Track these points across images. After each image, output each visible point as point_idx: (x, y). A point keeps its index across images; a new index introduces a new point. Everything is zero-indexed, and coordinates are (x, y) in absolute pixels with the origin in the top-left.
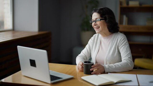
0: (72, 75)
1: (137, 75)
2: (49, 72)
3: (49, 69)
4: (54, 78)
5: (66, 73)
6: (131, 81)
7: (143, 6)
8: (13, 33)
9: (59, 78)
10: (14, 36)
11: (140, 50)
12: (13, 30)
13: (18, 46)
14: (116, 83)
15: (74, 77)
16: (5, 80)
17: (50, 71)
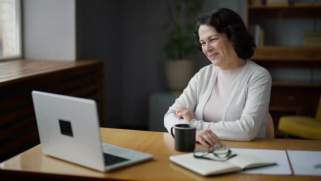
0: (151, 153)
1: (288, 151)
2: (102, 147)
3: (101, 141)
4: (112, 160)
5: (137, 149)
6: (275, 164)
7: (297, 5)
8: (23, 65)
9: (123, 160)
10: (23, 71)
11: (292, 98)
12: (23, 58)
13: (34, 92)
14: (245, 169)
15: (155, 158)
16: (5, 166)
17: (104, 144)
